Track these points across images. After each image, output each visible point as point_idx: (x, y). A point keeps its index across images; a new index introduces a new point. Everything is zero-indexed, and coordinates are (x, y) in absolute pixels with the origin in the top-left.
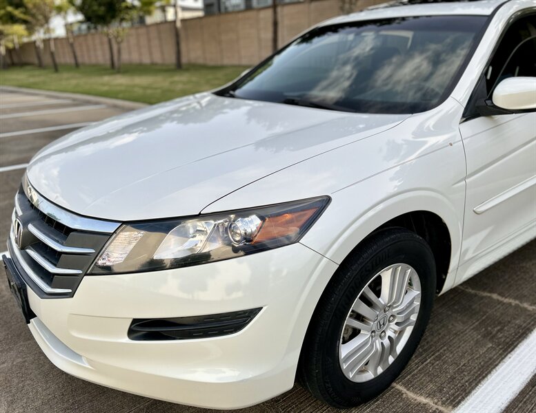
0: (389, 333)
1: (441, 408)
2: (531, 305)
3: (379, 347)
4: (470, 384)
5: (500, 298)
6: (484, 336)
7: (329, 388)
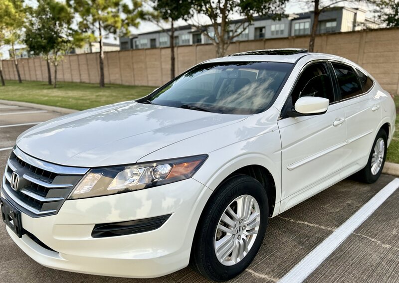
0: (243, 236)
1: (272, 279)
2: (325, 227)
3: (237, 244)
4: (289, 267)
5: (308, 224)
6: (298, 243)
7: (209, 265)
